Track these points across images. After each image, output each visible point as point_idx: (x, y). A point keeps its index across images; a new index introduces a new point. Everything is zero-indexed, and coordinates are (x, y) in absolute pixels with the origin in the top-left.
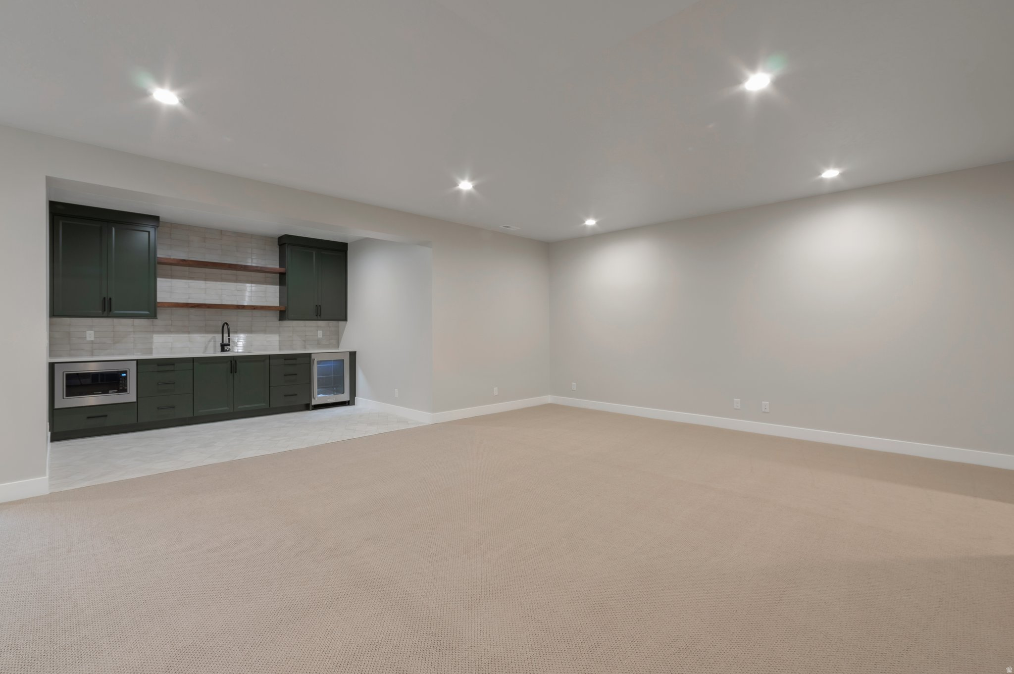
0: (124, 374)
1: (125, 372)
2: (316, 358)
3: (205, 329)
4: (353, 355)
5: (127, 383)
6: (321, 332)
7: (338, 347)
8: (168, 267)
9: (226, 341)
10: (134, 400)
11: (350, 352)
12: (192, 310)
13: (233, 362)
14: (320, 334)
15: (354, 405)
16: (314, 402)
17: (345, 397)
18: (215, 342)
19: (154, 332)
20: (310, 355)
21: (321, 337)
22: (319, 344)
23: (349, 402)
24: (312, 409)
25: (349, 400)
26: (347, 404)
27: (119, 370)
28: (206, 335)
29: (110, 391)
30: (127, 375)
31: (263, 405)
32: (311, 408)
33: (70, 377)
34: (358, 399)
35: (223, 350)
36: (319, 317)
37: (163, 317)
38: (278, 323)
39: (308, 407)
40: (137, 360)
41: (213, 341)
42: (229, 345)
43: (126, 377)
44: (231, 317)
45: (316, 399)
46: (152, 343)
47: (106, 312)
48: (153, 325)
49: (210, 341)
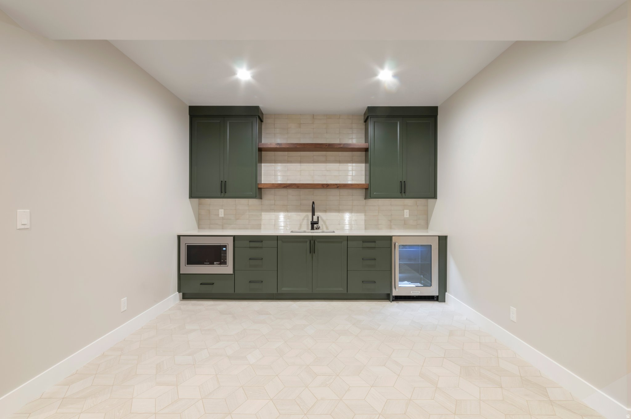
0: (224, 248)
1: (225, 246)
2: (397, 243)
3: (299, 209)
4: (443, 240)
5: (226, 256)
6: (408, 211)
7: (427, 228)
8: (273, 153)
9: (315, 219)
10: (231, 272)
11: (439, 236)
12: (290, 191)
13: (312, 242)
14: (407, 213)
15: (445, 302)
16: (395, 293)
17: (433, 290)
18: (308, 220)
19: (262, 210)
20: (390, 238)
21: (408, 216)
22: (405, 224)
23: (437, 297)
24: (393, 301)
25: (438, 295)
26: (435, 299)
27: (221, 244)
28: (301, 214)
29: (215, 263)
30: (226, 249)
31: (341, 290)
32: (391, 299)
33: (190, 248)
34: (449, 295)
35: (312, 228)
36: (403, 194)
37: (269, 198)
38: (363, 202)
39: (388, 297)
40: (234, 237)
41: (306, 219)
42: (318, 223)
43: (226, 250)
44: (319, 196)
45: (397, 290)
46: (261, 220)
47: (223, 194)
48: (262, 205)
49: (303, 220)
